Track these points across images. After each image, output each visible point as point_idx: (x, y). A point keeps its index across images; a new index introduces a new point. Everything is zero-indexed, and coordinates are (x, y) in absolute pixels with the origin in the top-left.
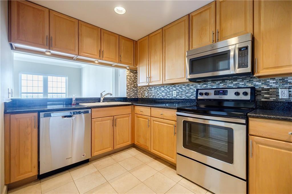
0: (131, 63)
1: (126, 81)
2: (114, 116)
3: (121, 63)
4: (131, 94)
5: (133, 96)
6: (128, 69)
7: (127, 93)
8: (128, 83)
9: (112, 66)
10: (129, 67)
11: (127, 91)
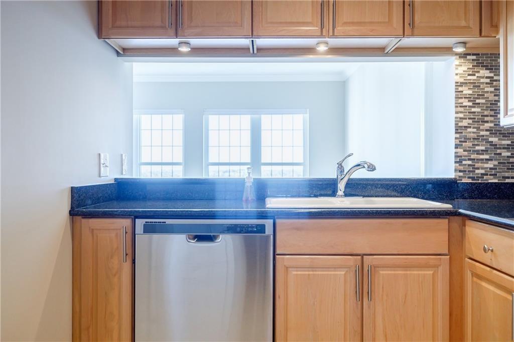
0: (463, 23)
1: (453, 110)
2: (362, 255)
3: (413, 35)
4: (477, 165)
5: (493, 172)
6: (464, 56)
7: (460, 162)
8: (461, 115)
9: (387, 55)
10: (465, 43)
11: (460, 151)
